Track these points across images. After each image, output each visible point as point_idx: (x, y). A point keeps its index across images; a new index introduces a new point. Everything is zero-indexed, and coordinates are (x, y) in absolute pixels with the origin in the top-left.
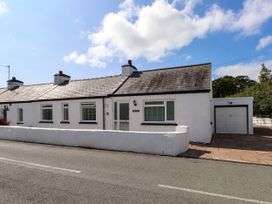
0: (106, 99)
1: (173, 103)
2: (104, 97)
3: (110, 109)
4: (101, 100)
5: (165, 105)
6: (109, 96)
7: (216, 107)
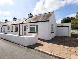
0: (20, 25)
1: (38, 25)
2: (20, 24)
3: (21, 28)
4: (19, 25)
5: (35, 26)
6: (21, 24)
7: (57, 27)
